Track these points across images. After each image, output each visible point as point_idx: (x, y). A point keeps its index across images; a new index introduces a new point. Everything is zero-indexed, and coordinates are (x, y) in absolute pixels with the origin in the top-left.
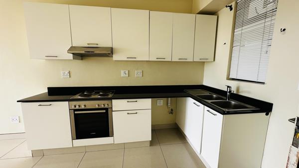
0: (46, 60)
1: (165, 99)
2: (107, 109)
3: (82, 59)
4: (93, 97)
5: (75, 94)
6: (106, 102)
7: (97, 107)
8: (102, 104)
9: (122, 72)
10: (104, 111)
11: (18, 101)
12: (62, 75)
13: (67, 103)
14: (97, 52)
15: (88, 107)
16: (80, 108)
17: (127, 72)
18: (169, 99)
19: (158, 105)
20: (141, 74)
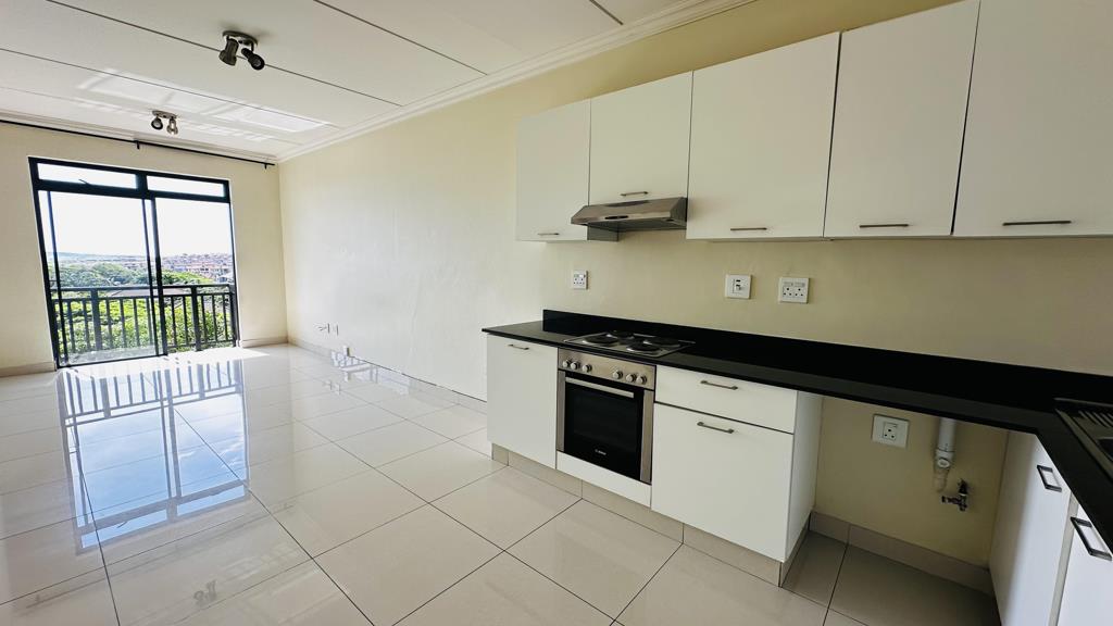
0: (547, 242)
1: (924, 420)
2: (639, 392)
3: (618, 240)
4: (618, 348)
5: (579, 334)
6: (641, 369)
7: (614, 377)
8: (632, 370)
9: (729, 280)
10: (631, 395)
11: (483, 330)
12: (573, 280)
13: (554, 351)
14: (635, 216)
15: (594, 373)
16: (589, 374)
17: (746, 282)
18: (948, 424)
19: (877, 437)
20: (805, 291)
